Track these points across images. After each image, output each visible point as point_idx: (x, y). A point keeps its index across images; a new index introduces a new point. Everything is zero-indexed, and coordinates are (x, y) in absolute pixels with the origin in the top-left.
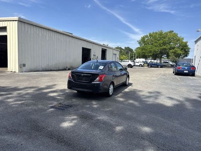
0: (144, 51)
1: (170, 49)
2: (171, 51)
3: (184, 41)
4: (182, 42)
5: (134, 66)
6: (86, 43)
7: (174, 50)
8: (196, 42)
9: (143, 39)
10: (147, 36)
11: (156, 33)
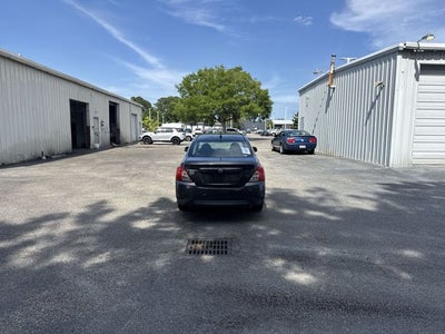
0: (193, 108)
1: (241, 104)
2: (244, 107)
3: (263, 88)
4: (260, 91)
5: (185, 140)
6: (76, 88)
7: (248, 107)
8: (302, 92)
9: (187, 81)
10: (192, 76)
11: (212, 70)
